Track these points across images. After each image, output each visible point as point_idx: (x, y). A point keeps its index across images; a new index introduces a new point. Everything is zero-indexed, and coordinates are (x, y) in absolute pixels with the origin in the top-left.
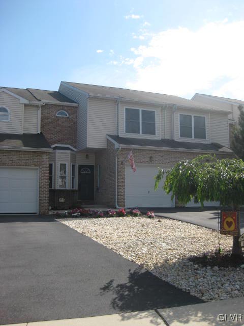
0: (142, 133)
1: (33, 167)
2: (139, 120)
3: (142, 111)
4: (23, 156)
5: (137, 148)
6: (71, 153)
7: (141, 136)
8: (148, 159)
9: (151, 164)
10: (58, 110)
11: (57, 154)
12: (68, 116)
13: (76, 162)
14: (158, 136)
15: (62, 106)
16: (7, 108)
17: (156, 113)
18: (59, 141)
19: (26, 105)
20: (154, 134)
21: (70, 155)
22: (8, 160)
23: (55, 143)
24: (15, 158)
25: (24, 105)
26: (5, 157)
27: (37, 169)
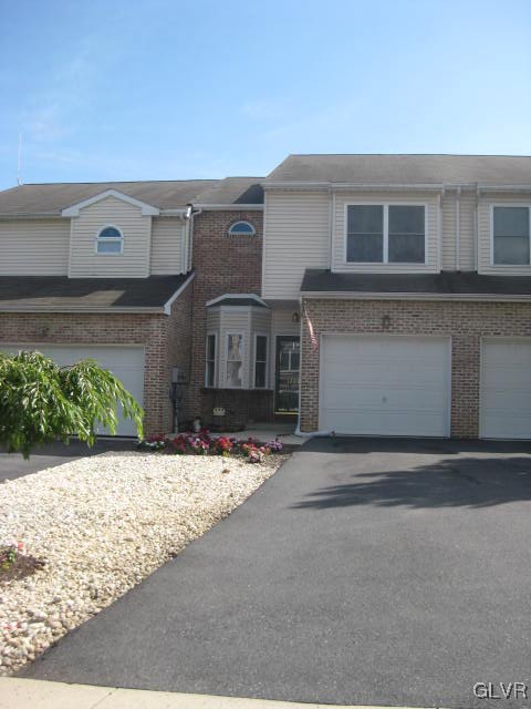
0: (390, 261)
1: (132, 344)
2: (381, 230)
3: (391, 208)
4: (112, 324)
5: (352, 298)
6: (253, 313)
7: (386, 267)
8: (377, 322)
9: (385, 334)
10: (233, 222)
11: (222, 315)
12: (254, 232)
13: (270, 332)
14: (432, 265)
15: (241, 211)
16: (118, 228)
17: (426, 210)
18: (232, 288)
19: (154, 219)
20: (421, 259)
21: (249, 315)
22: (85, 333)
23: (225, 292)
24: (98, 327)
25: (150, 219)
26: (79, 327)
27: (141, 348)
